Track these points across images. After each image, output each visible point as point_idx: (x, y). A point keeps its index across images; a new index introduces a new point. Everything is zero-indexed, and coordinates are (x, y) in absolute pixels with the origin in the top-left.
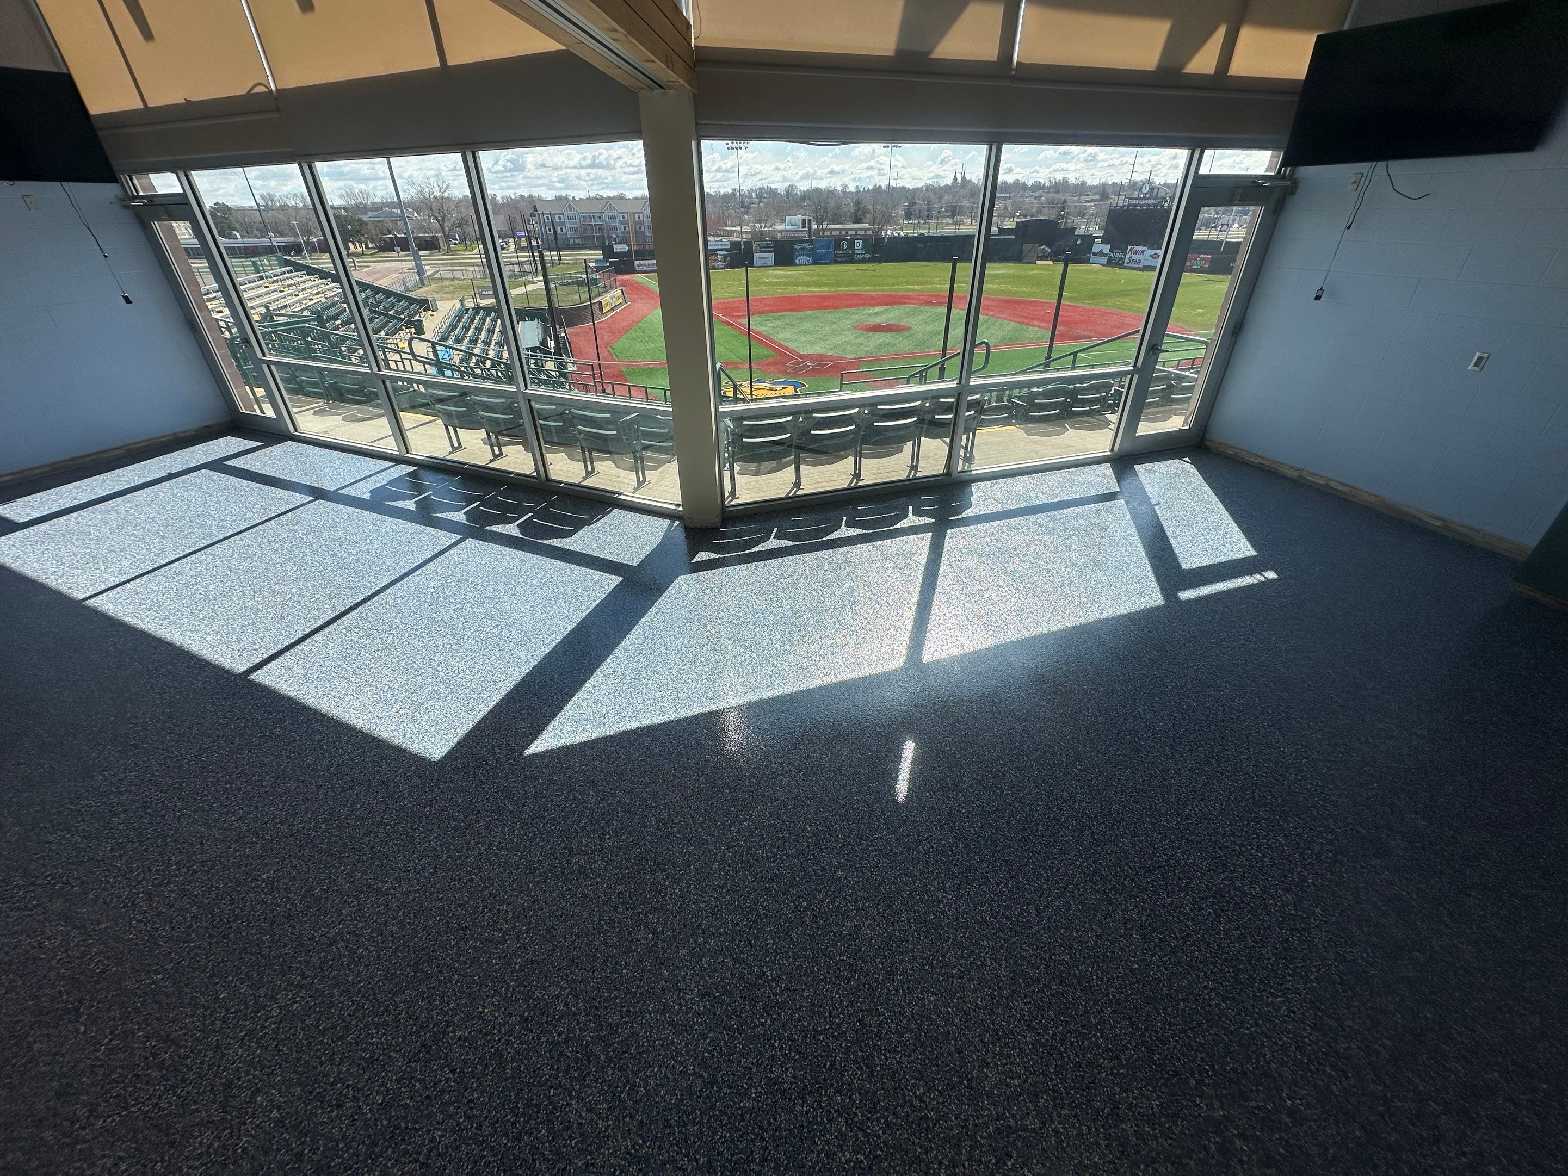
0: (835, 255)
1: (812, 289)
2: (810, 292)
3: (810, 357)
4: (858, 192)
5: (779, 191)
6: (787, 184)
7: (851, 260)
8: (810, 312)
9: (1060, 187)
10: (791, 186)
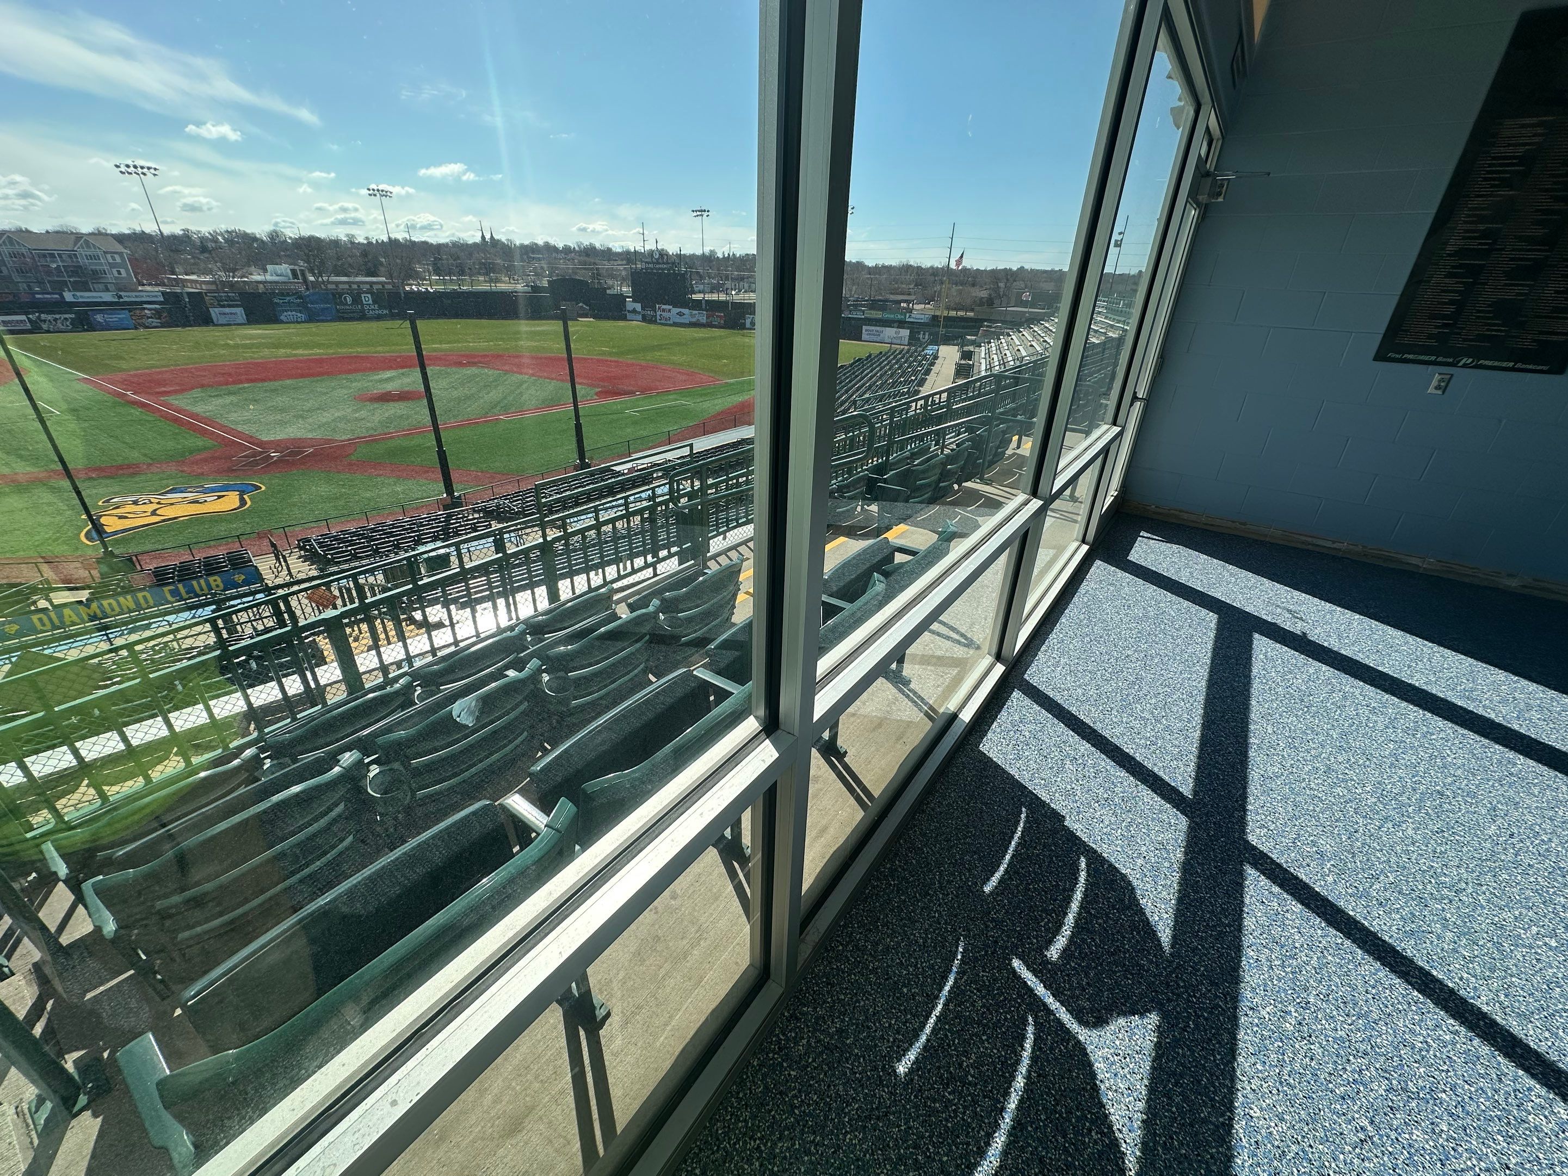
0: (335, 312)
1: (300, 352)
2: (295, 355)
3: (277, 445)
5: (258, 236)
6: (272, 228)
7: (361, 316)
8: (288, 382)
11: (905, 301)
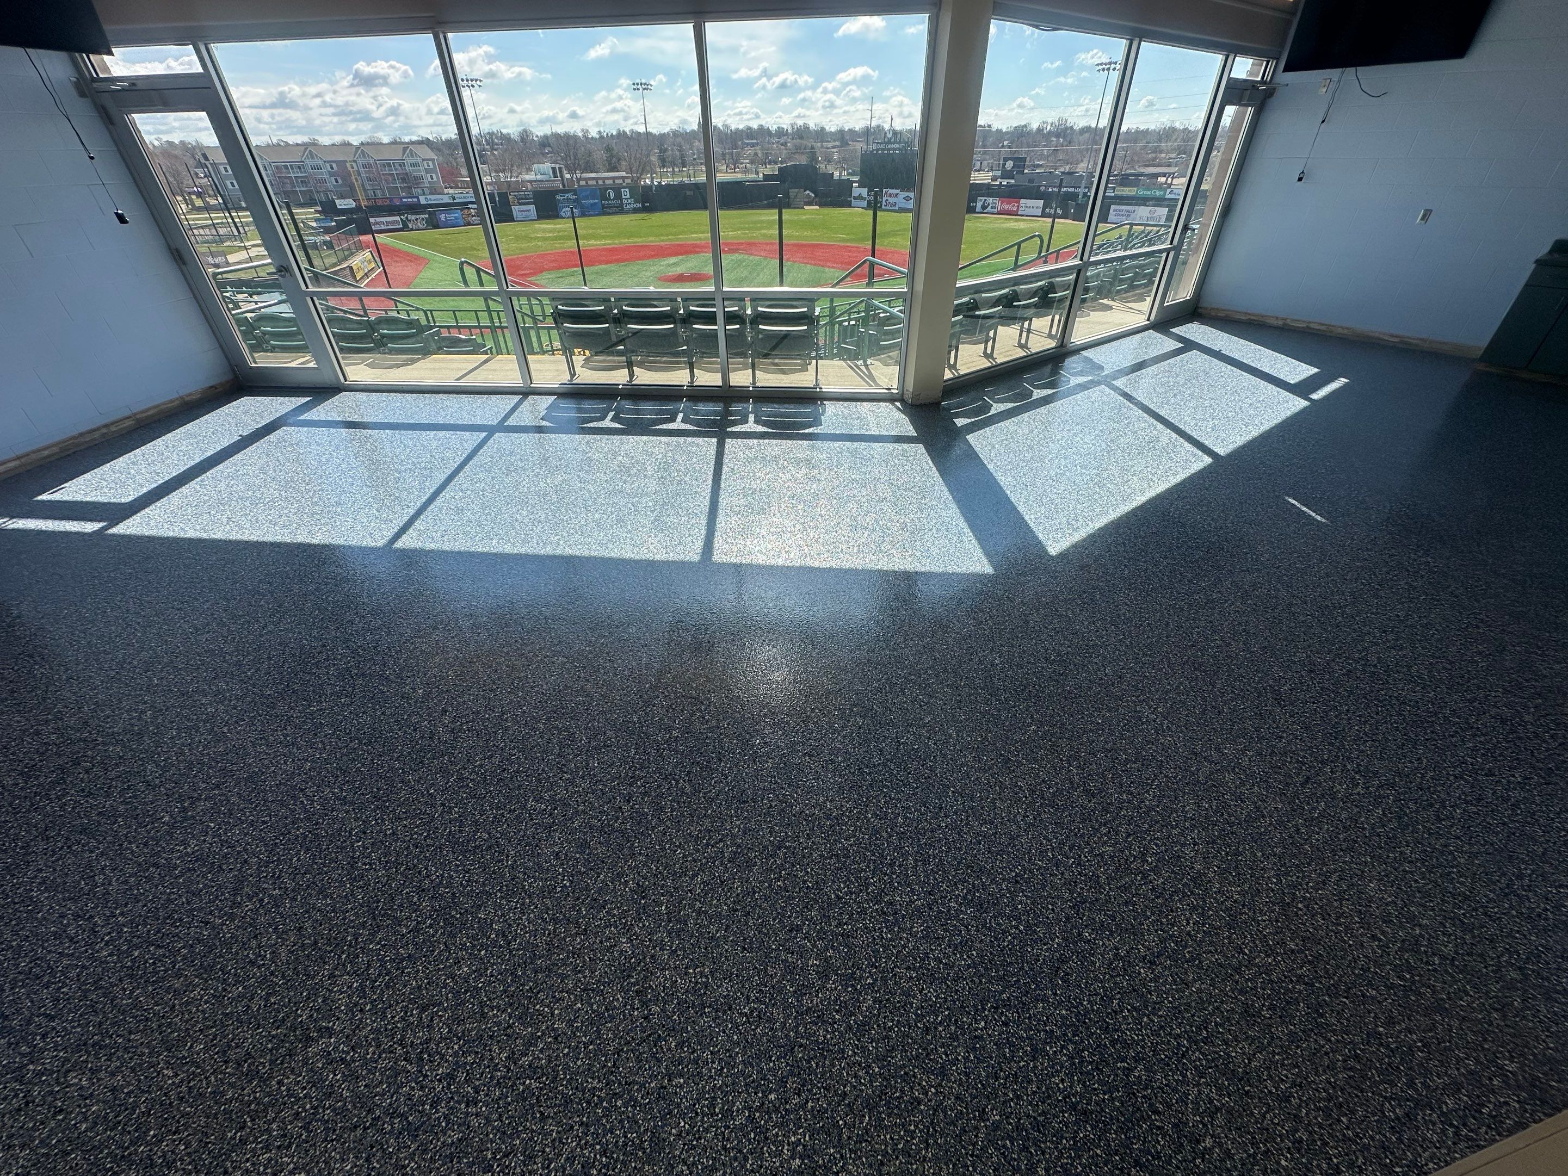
0: (603, 206)
1: (592, 242)
2: (593, 245)
4: (602, 137)
5: (512, 136)
6: (520, 129)
7: (620, 210)
9: (802, 133)
10: (525, 131)
11: (1164, 175)
